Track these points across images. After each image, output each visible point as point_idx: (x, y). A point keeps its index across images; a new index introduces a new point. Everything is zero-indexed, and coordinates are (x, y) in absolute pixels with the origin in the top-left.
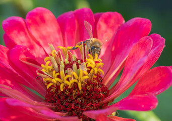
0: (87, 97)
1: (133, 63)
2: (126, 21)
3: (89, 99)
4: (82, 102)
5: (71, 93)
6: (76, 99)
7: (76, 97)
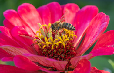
0: (67, 53)
1: (92, 31)
2: (81, 8)
3: (68, 55)
4: (64, 57)
5: (57, 51)
6: (60, 55)
7: (60, 53)
